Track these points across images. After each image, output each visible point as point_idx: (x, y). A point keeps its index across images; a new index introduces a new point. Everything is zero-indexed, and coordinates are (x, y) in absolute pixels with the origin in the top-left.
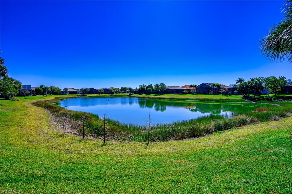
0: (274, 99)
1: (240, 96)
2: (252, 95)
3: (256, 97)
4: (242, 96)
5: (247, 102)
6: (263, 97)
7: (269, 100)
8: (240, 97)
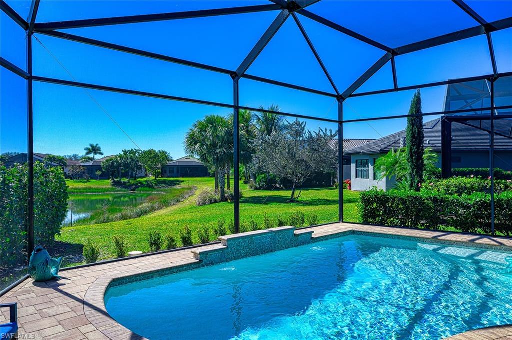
0: (156, 184)
1: (107, 181)
2: (126, 180)
3: (132, 182)
4: (110, 181)
5: (121, 191)
6: (141, 182)
7: (149, 185)
8: (107, 183)
